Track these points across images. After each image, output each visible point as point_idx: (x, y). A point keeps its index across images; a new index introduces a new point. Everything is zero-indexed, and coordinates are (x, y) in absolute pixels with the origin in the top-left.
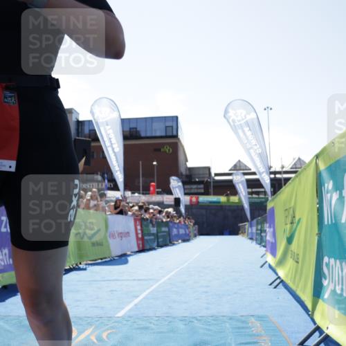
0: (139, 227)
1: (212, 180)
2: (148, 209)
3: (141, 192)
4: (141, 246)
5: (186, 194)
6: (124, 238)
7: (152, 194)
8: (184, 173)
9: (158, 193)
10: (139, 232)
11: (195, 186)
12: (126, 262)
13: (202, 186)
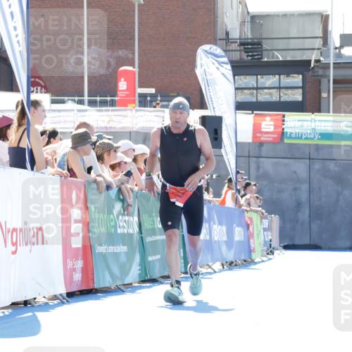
0: (76, 213)
1: (332, 61)
2: (110, 149)
3: (86, 98)
4: (78, 276)
5: (240, 106)
6: (22, 249)
7: (124, 103)
8: (235, 34)
9: (144, 101)
10: (76, 228)
11: (271, 80)
12: (33, 329)
13: (297, 80)
